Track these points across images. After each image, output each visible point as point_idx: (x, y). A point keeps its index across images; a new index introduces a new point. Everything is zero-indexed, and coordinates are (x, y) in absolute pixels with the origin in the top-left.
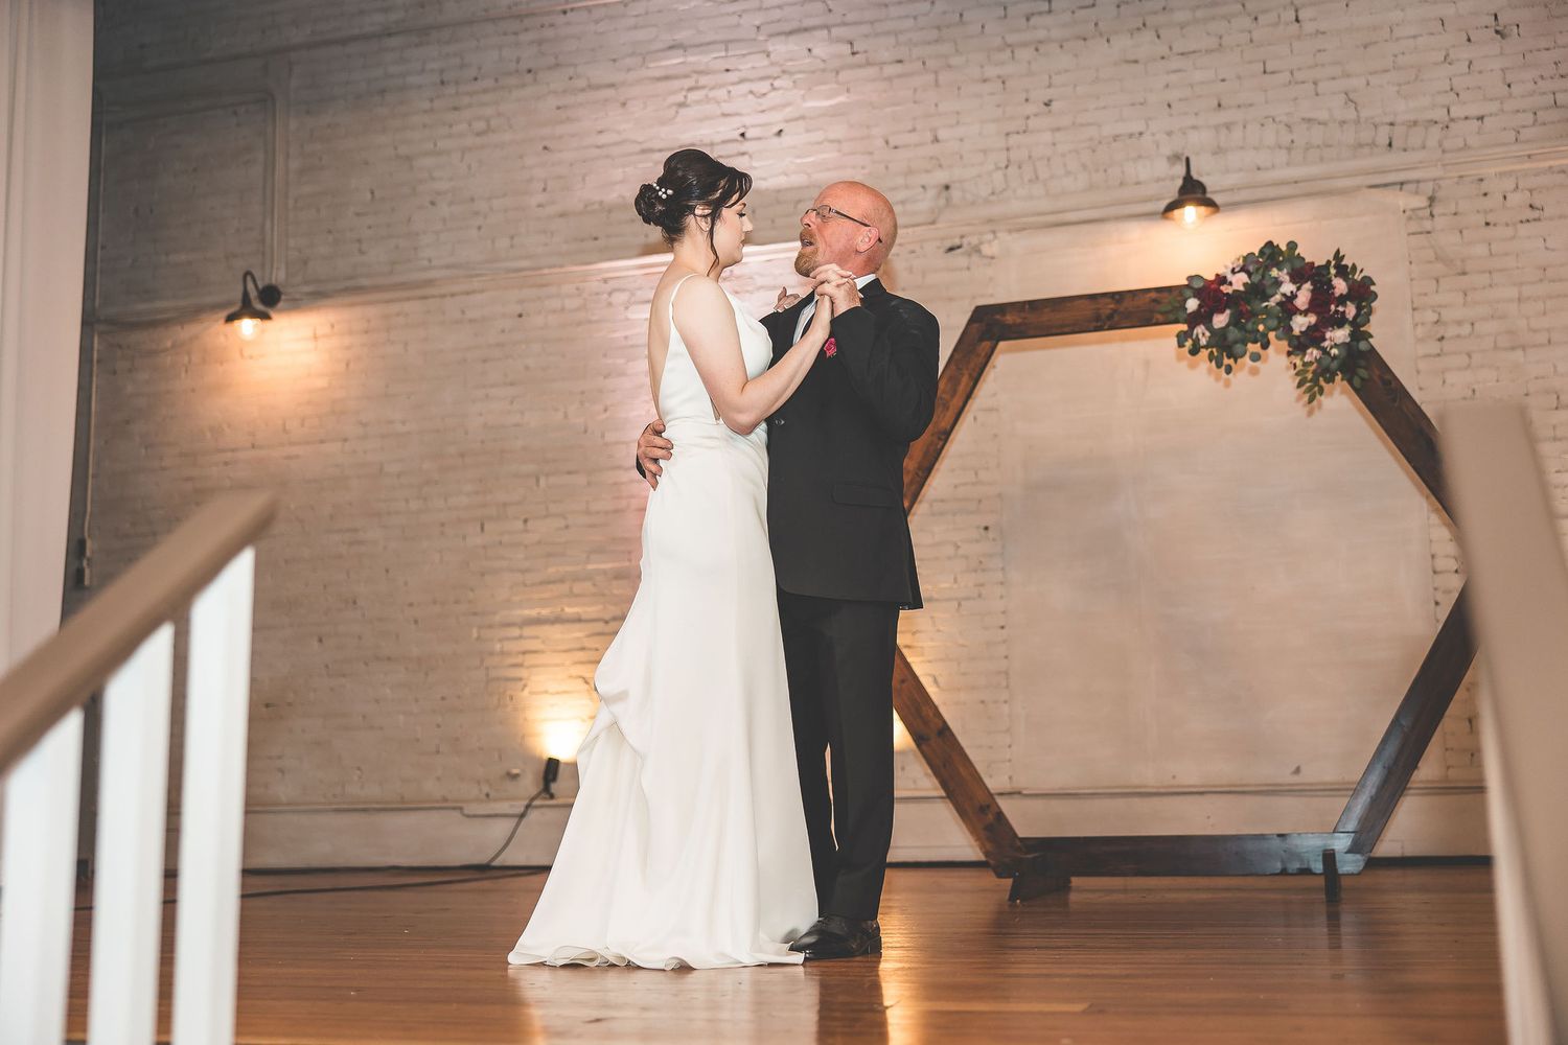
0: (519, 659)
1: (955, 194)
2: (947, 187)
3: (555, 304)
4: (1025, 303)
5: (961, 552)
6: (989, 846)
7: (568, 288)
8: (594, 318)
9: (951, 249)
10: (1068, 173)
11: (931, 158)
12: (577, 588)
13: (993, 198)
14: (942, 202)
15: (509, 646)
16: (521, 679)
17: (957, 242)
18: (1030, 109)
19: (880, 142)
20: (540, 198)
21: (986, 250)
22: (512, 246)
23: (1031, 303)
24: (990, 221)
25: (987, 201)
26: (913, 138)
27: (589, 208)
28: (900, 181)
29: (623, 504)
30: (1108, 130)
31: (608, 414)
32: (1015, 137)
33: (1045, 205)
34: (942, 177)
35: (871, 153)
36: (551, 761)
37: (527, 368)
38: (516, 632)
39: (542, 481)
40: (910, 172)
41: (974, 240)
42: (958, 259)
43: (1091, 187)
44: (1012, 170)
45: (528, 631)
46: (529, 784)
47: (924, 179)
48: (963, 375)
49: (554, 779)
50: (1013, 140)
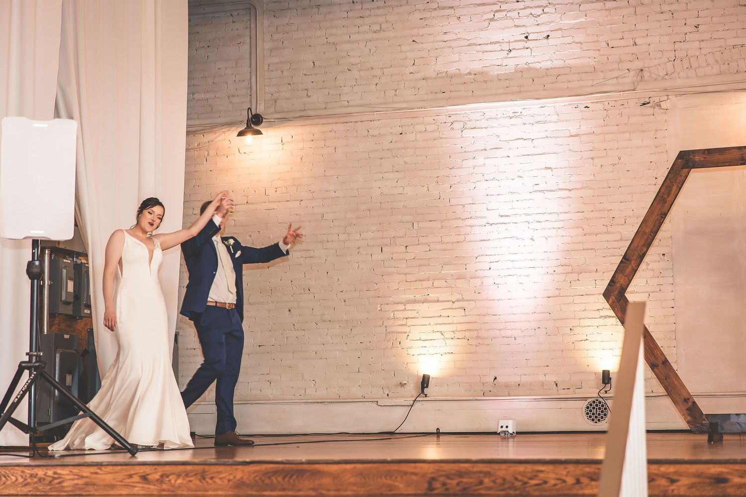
0: (404, 322)
1: (646, 74)
2: (642, 70)
3: (422, 128)
4: (705, 150)
5: (649, 267)
6: (689, 418)
7: (429, 119)
8: (443, 136)
9: (644, 104)
10: (708, 65)
11: (632, 54)
12: (436, 284)
13: (666, 77)
14: (639, 78)
15: (397, 314)
16: (405, 333)
17: (647, 100)
18: (687, 29)
19: (604, 44)
20: (412, 69)
21: (663, 105)
22: (396, 95)
23: (708, 150)
24: (665, 90)
25: (663, 79)
26: (622, 43)
27: (440, 75)
28: (615, 66)
29: (462, 238)
30: (731, 42)
31: (452, 189)
32: (679, 44)
33: (695, 82)
34: (638, 64)
35: (599, 50)
36: (424, 376)
37: (406, 163)
38: (402, 307)
39: (416, 225)
40: (620, 61)
41: (657, 100)
42: (648, 110)
43: (721, 73)
44: (677, 62)
45: (409, 307)
46: (412, 389)
47: (629, 66)
48: (673, 185)
49: (427, 387)
50: (677, 45)
